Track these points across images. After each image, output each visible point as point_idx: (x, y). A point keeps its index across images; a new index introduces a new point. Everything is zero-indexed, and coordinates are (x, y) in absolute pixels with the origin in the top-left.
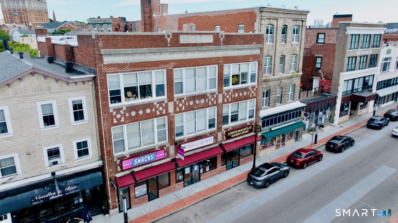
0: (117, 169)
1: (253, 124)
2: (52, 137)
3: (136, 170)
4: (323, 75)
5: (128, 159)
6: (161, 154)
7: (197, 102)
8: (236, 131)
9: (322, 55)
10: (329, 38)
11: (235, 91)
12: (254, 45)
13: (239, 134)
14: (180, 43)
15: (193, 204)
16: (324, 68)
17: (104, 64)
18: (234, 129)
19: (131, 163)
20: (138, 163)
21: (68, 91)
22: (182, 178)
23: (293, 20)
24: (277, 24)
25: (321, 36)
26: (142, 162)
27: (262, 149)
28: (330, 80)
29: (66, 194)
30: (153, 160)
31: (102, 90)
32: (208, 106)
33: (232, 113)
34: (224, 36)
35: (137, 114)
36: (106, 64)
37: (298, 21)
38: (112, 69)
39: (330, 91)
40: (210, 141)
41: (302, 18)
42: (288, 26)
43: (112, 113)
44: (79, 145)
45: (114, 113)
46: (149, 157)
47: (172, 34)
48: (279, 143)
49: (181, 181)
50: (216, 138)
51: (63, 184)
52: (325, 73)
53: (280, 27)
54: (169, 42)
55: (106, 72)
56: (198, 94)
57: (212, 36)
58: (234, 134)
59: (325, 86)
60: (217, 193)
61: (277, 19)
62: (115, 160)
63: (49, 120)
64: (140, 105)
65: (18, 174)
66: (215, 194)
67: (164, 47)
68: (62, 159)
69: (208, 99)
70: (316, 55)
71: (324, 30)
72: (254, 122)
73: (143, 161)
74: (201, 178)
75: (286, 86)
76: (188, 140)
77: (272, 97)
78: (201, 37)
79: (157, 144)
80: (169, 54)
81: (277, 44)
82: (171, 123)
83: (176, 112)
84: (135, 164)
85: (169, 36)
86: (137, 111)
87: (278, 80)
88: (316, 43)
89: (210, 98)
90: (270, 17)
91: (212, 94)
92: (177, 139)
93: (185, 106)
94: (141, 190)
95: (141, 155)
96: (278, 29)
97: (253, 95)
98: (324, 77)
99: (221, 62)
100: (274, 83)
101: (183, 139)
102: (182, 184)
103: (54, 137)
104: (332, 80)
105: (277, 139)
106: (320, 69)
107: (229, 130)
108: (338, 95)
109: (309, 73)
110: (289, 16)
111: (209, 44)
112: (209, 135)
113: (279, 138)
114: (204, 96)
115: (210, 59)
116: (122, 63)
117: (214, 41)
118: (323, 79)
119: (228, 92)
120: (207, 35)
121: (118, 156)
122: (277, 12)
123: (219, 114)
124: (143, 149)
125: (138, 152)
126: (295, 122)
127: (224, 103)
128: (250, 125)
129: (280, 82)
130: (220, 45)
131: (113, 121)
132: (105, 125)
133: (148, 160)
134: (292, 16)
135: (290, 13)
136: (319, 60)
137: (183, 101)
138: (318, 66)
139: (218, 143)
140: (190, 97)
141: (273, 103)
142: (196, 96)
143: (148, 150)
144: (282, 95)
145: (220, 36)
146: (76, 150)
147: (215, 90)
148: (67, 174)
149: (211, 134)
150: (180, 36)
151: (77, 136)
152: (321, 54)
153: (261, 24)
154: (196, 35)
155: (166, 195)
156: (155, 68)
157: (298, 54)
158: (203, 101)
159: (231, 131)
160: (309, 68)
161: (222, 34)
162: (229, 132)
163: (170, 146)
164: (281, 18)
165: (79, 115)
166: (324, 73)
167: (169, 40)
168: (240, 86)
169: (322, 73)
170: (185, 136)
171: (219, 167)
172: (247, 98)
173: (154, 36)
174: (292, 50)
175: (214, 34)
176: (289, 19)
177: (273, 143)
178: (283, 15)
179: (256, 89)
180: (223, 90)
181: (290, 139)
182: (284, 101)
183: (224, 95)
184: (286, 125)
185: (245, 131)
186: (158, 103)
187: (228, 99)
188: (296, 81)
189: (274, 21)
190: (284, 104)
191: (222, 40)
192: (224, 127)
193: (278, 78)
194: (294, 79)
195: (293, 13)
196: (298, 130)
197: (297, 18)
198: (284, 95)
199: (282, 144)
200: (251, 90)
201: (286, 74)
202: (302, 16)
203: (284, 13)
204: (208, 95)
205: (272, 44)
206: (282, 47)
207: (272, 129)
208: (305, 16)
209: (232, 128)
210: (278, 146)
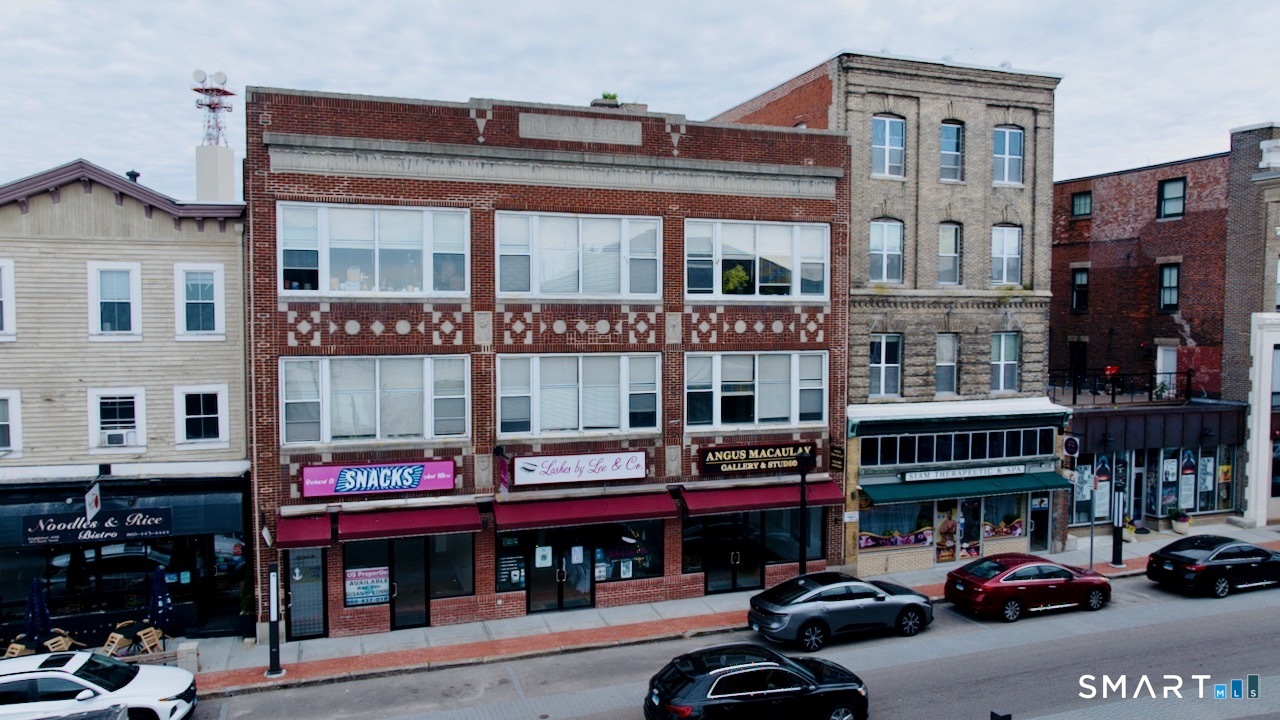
0: (287, 491)
1: (819, 443)
2: (119, 364)
3: (348, 506)
4: (1187, 328)
5: (326, 465)
6: (441, 476)
7: (582, 326)
8: (743, 454)
9: (1181, 257)
10: (1200, 193)
11: (733, 312)
12: (809, 166)
13: (756, 465)
14: (521, 135)
15: (520, 654)
16: (1190, 302)
17: (272, 171)
18: (731, 444)
19: (332, 481)
20: (358, 486)
21: (175, 243)
22: (523, 579)
23: (989, 105)
24: (918, 114)
25: (1173, 191)
26: (369, 485)
27: (866, 547)
28: (1218, 344)
29: (128, 535)
30: (410, 487)
31: (257, 244)
32: (625, 348)
33: (725, 388)
34: (683, 130)
35: (366, 331)
36: (277, 172)
37: (1011, 109)
38: (295, 191)
39: (1220, 386)
40: (632, 466)
41: (1031, 100)
42: (967, 122)
43: (284, 314)
44: (192, 402)
45: (292, 316)
46: (398, 476)
47: (494, 107)
48: (952, 539)
49: (516, 587)
50: (655, 461)
51: (123, 503)
52: (1197, 322)
53: (931, 124)
54: (481, 130)
55: (276, 193)
56: (583, 300)
57: (639, 125)
58: (732, 462)
59: (1198, 370)
60: (624, 642)
61: (918, 98)
62: (282, 462)
63: (116, 315)
64: (377, 305)
65: (11, 451)
66: (616, 643)
67: (462, 142)
68: (138, 436)
69: (625, 325)
70: (1160, 260)
71: (1181, 166)
72: (825, 436)
73: (376, 485)
74: (600, 595)
75: (976, 332)
76: (544, 447)
77: (914, 363)
78: (595, 124)
79: (429, 436)
80: (480, 166)
81: (920, 179)
82: (483, 381)
83: (499, 347)
84: (348, 487)
85: (481, 114)
86: (365, 323)
87: (936, 303)
88: (1154, 216)
89: (631, 321)
90: (884, 88)
91: (642, 309)
92: (503, 437)
93: (536, 332)
94: (368, 584)
95: (372, 463)
96: (922, 131)
97: (812, 336)
98: (1193, 336)
99: (674, 211)
100: (919, 314)
101: (528, 442)
102: (521, 599)
103: (124, 364)
104: (1224, 345)
105: (939, 521)
106: (1174, 308)
107: (711, 445)
108: (1250, 402)
109: (1139, 327)
110: (970, 90)
111: (628, 149)
112: (632, 449)
113: (950, 519)
114: (609, 311)
115: (631, 194)
116: (326, 175)
117: (646, 140)
118: (1191, 343)
119: (704, 310)
120: (619, 122)
121: (294, 450)
122: (914, 72)
123: (672, 381)
124: (379, 446)
125: (361, 450)
126: (1021, 469)
127: (687, 344)
128: (807, 444)
129: (948, 314)
130: (670, 155)
131: (284, 338)
132: (259, 345)
133: (393, 484)
134: (984, 92)
135: (972, 78)
136: (1170, 278)
137: (528, 317)
138: (1170, 298)
139: (668, 480)
140: (553, 305)
141: (920, 386)
142: (577, 307)
143: (396, 452)
144: (959, 362)
145: (668, 129)
146: (180, 416)
147: (656, 297)
148: (143, 477)
149: (636, 444)
150: (522, 116)
151: (188, 374)
152: (1176, 254)
153: (847, 111)
154: (580, 119)
155: (456, 622)
156: (430, 200)
157: (1027, 222)
158: (603, 327)
159: (720, 449)
160: (1139, 309)
161: (678, 123)
162: (713, 451)
163: (476, 456)
164: (931, 95)
165: (200, 316)
166: (1190, 321)
167: (481, 124)
168: (757, 298)
169: (1184, 322)
170: (536, 434)
171: (674, 574)
172: (787, 343)
173: (431, 108)
174: (997, 209)
175: (647, 119)
176: (971, 99)
177: (922, 533)
178: (942, 86)
179: (826, 317)
180: (685, 303)
181: (1007, 533)
182: (972, 387)
183: (687, 318)
184: (978, 472)
185: (782, 458)
186: (437, 307)
187: (705, 337)
188: (1023, 318)
189: (903, 103)
190: (973, 397)
191: (675, 139)
192: (691, 430)
193: (935, 299)
194: (1016, 313)
195: (986, 80)
196: (1043, 506)
197: (1007, 100)
198: (974, 364)
199: (966, 545)
200: (804, 318)
201: (974, 288)
202: (1029, 94)
203: (945, 79)
204: (625, 310)
205: (900, 178)
206: (948, 194)
207: (909, 477)
208: (1042, 95)
209: (725, 438)
210: (948, 549)
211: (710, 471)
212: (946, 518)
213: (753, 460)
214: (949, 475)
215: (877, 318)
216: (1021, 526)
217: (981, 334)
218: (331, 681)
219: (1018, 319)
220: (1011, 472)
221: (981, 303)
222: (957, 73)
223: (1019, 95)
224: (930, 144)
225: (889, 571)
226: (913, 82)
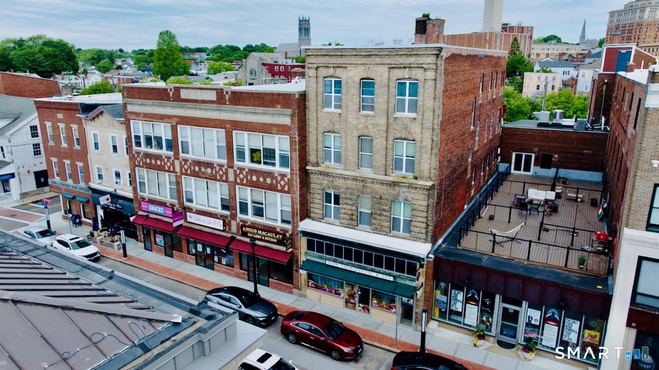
0: (139, 207)
1: (288, 235)
5: (147, 202)
6: (170, 212)
7: (203, 169)
8: (256, 231)
11: (252, 172)
12: (278, 109)
13: (261, 237)
14: (181, 97)
18: (254, 226)
19: (147, 207)
20: (152, 210)
21: (122, 129)
22: (195, 253)
24: (347, 76)
27: (311, 287)
30: (163, 214)
31: (128, 133)
32: (216, 180)
33: (252, 202)
34: (230, 93)
35: (151, 162)
36: (129, 111)
37: (407, 69)
38: (133, 117)
40: (218, 224)
41: (421, 63)
42: (376, 79)
43: (134, 155)
45: (136, 155)
47: (174, 87)
48: (354, 300)
49: (193, 255)
50: (228, 225)
51: (116, 200)
53: (353, 82)
54: (171, 96)
55: (130, 118)
56: (203, 160)
57: (215, 92)
58: (251, 233)
61: (347, 67)
62: (139, 198)
63: (115, 149)
64: (152, 154)
65: (103, 182)
67: (167, 101)
68: (121, 183)
69: (216, 171)
72: (290, 232)
73: (156, 211)
74: (216, 267)
75: (381, 198)
76: (196, 210)
77: (345, 207)
78: (201, 92)
79: (168, 199)
80: (171, 109)
82: (178, 183)
83: (182, 173)
84: (150, 210)
85: (171, 90)
86: (151, 160)
87: (355, 179)
89: (217, 170)
91: (221, 166)
92: (187, 204)
93: (191, 169)
94: (160, 240)
95: (155, 204)
96: (348, 86)
97: (283, 187)
99: (228, 127)
100: (347, 184)
101: (191, 207)
102: (194, 259)
103: (117, 162)
105: (347, 289)
107: (247, 224)
110: (378, 60)
111: (212, 102)
112: (221, 218)
113: (353, 289)
114: (210, 165)
115: (214, 120)
116: (138, 112)
117: (218, 98)
119: (241, 169)
120: (209, 91)
121: (140, 195)
123: (231, 195)
124: (157, 199)
125: (154, 199)
127: (236, 182)
128: (281, 234)
130: (226, 104)
131: (135, 162)
132: (131, 163)
133: (159, 212)
134: (387, 60)
137: (188, 164)
139: (232, 233)
141: (348, 220)
142: (201, 162)
143: (161, 202)
144: (372, 212)
145: (225, 93)
146: (128, 179)
147: (225, 162)
148: (120, 195)
149: (223, 217)
150: (181, 90)
154: (197, 90)
155: (179, 259)
156: (161, 121)
157: (418, 138)
158: (209, 171)
159: (248, 227)
161: (228, 90)
162: (246, 226)
163: (179, 208)
164: (353, 65)
167: (171, 93)
168: (262, 167)
170: (193, 205)
171: (237, 269)
172: (273, 188)
173: (159, 89)
174: (397, 130)
175: (218, 89)
176: (378, 65)
177: (338, 291)
178: (360, 59)
179: (288, 179)
180: (234, 165)
181: (386, 308)
182: (378, 227)
183: (235, 171)
184: (364, 272)
185: (270, 237)
186: (166, 157)
187: (242, 180)
188: (412, 195)
189: (339, 70)
190: (378, 232)
191: (227, 97)
192: (240, 216)
193: (354, 177)
194: (407, 192)
195: (385, 53)
196: (409, 302)
197: (402, 64)
198: (379, 215)
199: (361, 305)
200: (279, 178)
201: (379, 174)
202: (419, 58)
203: (360, 55)
204: (215, 165)
205: (339, 111)
206: (364, 120)
207: (327, 263)
208: (429, 58)
209: (251, 223)
210: (352, 303)
211: (244, 234)
212: (350, 288)
213: (259, 235)
214: (349, 268)
215: (325, 182)
216: (395, 308)
217: (384, 200)
218: (129, 265)
219: (408, 196)
220: (385, 278)
221: (382, 183)
222: (365, 52)
223: (412, 60)
224: (353, 93)
225: (321, 301)
226: (342, 59)
